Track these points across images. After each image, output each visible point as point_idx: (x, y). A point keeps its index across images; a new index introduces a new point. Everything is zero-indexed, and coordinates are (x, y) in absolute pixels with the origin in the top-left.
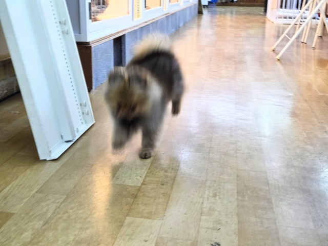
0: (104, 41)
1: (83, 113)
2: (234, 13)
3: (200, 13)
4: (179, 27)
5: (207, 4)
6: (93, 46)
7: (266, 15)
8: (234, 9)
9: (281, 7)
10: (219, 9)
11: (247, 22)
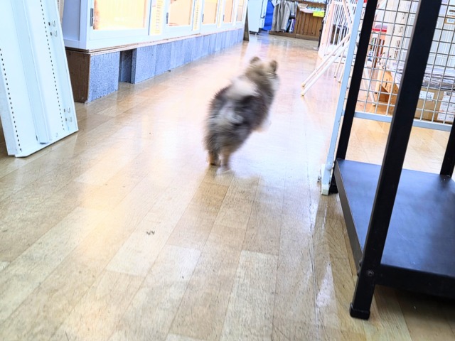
0: (108, 52)
1: (66, 120)
2: (288, 45)
3: (246, 39)
4: (214, 52)
5: (257, 31)
6: (92, 55)
7: (318, 50)
8: (289, 40)
9: (331, 42)
10: (272, 38)
11: (293, 56)
